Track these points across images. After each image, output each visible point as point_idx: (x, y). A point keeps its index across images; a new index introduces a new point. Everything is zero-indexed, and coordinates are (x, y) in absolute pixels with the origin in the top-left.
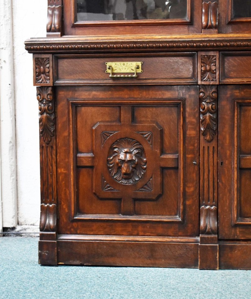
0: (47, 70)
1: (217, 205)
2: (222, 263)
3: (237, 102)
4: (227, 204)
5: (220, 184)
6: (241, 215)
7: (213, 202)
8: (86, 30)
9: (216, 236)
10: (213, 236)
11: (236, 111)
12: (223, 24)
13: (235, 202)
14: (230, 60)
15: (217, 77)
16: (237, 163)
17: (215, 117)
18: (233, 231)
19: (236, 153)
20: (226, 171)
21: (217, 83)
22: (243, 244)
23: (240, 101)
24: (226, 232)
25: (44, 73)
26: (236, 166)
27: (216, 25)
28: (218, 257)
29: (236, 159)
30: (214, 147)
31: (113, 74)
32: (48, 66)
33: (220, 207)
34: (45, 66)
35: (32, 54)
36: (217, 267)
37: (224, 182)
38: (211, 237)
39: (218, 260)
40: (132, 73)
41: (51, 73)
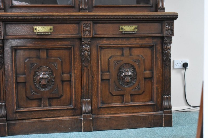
1: (5, 102)
2: (10, 132)
3: (14, 48)
4: (11, 101)
5: (7, 91)
6: (19, 106)
7: (3, 100)
9: (6, 118)
10: (4, 119)
11: (13, 53)
12: (7, 7)
13: (15, 100)
14: (9, 26)
15: (2, 35)
16: (15, 80)
17: (2, 56)
18: (15, 115)
19: (14, 74)
20: (10, 84)
21: (3, 38)
22: (21, 121)
23: (15, 48)
24: (11, 116)
26: (14, 81)
27: (3, 8)
28: (7, 129)
29: (14, 78)
30: (2, 72)
33: (7, 103)
36: (6, 135)
37: (8, 90)
38: (3, 120)
39: (7, 131)
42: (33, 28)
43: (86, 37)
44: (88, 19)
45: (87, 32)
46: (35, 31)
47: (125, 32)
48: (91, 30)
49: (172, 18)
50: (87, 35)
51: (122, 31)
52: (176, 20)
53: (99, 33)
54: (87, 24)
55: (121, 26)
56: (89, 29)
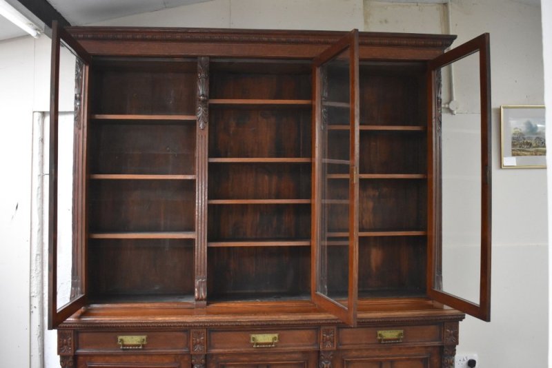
0: (69, 342)
15: (205, 348)
21: (205, 352)
25: (66, 344)
31: (124, 345)
32: (70, 339)
34: (67, 339)
40: (139, 346)
41: (72, 345)
42: (250, 338)
43: (326, 349)
44: (330, 323)
45: (329, 343)
46: (252, 342)
47: (385, 340)
48: (335, 340)
49: (456, 319)
50: (329, 346)
51: (380, 340)
52: (461, 320)
53: (347, 342)
54: (328, 330)
55: (380, 332)
56: (332, 338)
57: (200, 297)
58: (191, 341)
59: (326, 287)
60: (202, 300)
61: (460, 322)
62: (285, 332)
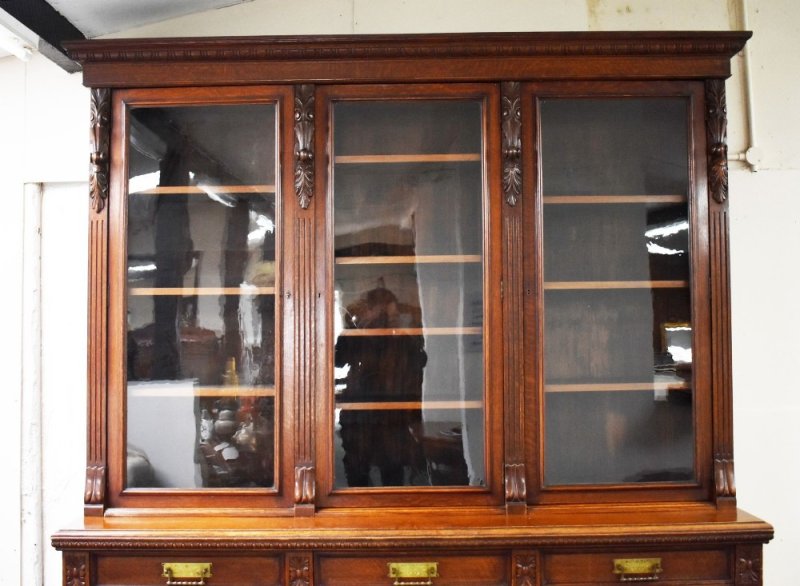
0: (81, 573)
8: (140, 501)
12: (322, 494)
25: (77, 576)
27: (312, 497)
31: (173, 579)
32: (83, 567)
34: (78, 567)
35: (60, 553)
40: (198, 580)
41: (87, 578)
42: (388, 568)
44: (528, 544)
46: (392, 576)
47: (627, 576)
48: (538, 574)
49: (757, 539)
51: (619, 576)
52: (767, 542)
54: (526, 556)
55: (618, 562)
56: (532, 571)
57: (304, 497)
58: (287, 573)
59: (523, 481)
60: (306, 502)
61: (764, 545)
62: (450, 560)
